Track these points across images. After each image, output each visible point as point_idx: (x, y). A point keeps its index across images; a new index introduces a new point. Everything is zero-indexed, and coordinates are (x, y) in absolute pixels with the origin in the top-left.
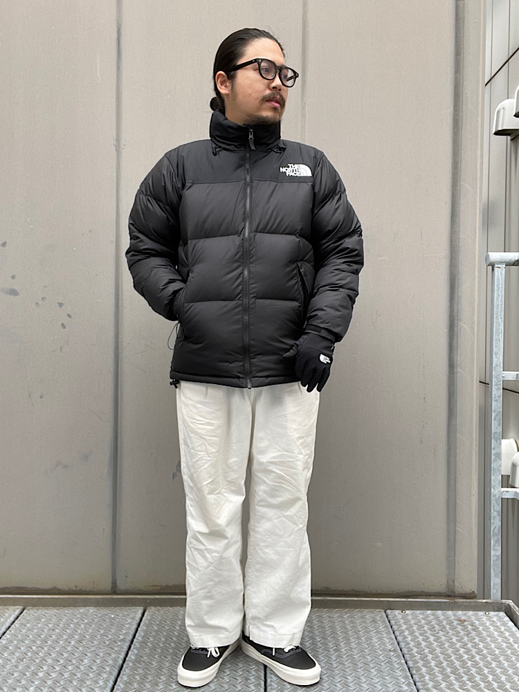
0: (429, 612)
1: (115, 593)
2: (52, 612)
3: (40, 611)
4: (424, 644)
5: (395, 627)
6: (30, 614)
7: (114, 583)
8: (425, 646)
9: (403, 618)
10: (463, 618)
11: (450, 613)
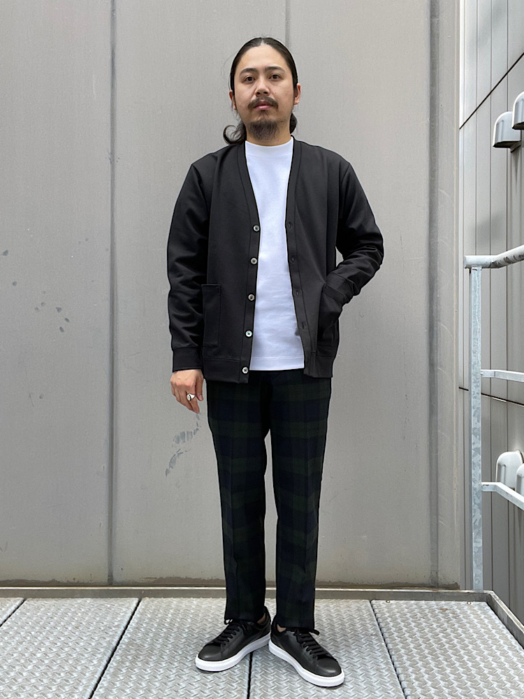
0: (413, 602)
1: (111, 585)
2: (50, 603)
3: (39, 602)
4: (405, 629)
5: (378, 615)
6: (30, 604)
7: (111, 576)
8: (406, 631)
9: (387, 607)
10: (445, 607)
11: (433, 602)
